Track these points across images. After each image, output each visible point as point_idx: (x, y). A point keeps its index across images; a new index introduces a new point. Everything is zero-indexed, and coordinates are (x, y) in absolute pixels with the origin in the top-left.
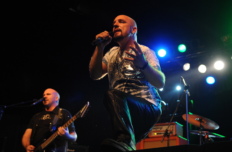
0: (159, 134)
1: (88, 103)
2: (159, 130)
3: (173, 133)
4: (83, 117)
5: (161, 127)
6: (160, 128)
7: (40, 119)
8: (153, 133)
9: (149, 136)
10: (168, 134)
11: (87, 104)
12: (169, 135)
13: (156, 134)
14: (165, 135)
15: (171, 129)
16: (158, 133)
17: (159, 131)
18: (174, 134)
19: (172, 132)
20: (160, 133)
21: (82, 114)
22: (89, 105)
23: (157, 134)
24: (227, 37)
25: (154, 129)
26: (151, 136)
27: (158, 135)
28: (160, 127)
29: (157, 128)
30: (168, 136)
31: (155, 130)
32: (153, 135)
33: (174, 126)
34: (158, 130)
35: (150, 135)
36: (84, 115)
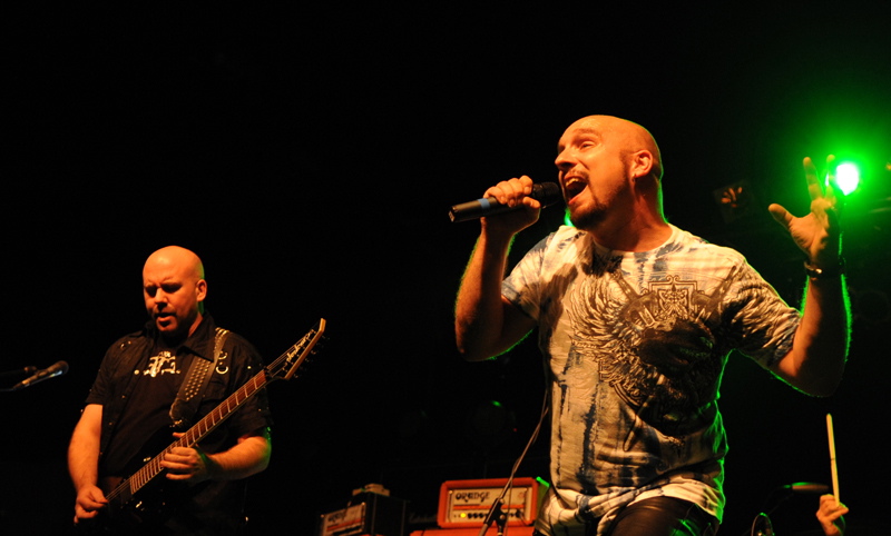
0: (475, 516)
1: (323, 322)
2: (478, 501)
3: (523, 515)
4: (292, 377)
5: (485, 491)
6: (480, 495)
7: (137, 372)
8: (456, 513)
9: (440, 523)
10: (501, 517)
11: (317, 329)
12: (505, 520)
13: (463, 515)
14: (491, 520)
15: (520, 502)
16: (473, 512)
17: (476, 506)
18: (528, 518)
19: (522, 510)
20: (478, 512)
21: (290, 366)
22: (325, 333)
23: (470, 516)
24: (736, 190)
25: (458, 498)
26: (447, 521)
27: (473, 520)
28: (480, 491)
29: (470, 496)
30: (502, 524)
31: (461, 502)
32: (454, 520)
33: (530, 489)
34: (471, 502)
35: (444, 520)
36: (297, 371)
